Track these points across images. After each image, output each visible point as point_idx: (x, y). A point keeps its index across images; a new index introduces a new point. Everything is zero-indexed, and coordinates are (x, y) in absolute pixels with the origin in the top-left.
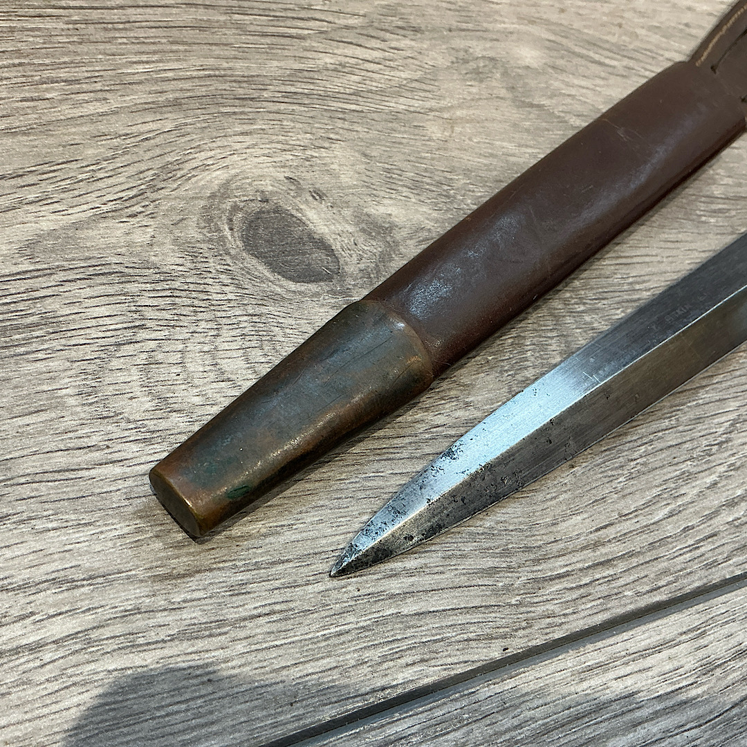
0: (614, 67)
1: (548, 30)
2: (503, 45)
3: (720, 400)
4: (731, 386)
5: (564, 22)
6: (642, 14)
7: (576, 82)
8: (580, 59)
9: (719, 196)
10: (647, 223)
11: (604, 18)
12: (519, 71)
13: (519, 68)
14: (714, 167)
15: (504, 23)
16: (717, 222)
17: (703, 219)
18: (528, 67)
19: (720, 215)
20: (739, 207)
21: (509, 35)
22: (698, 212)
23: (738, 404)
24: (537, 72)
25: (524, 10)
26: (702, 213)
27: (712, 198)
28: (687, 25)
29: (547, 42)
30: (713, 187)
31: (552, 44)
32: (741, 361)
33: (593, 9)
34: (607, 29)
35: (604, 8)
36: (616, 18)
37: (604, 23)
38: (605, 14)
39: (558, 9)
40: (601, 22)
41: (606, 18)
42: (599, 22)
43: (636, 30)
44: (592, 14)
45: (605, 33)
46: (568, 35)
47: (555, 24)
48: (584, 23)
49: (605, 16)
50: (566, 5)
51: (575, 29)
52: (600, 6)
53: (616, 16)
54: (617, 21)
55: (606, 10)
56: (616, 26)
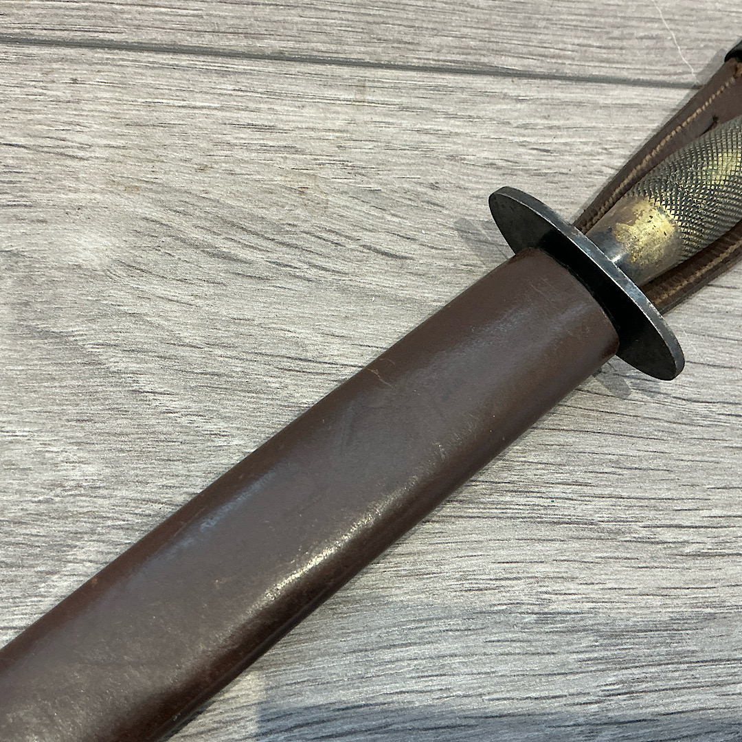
0: (250, 263)
1: (156, 202)
2: (50, 229)
5: (196, 188)
6: (356, 171)
7: (160, 290)
8: (190, 251)
11: (279, 178)
12: (57, 274)
13: (60, 269)
15: (76, 191)
18: (79, 266)
21: (74, 212)
24: (90, 275)
25: (130, 169)
28: (434, 187)
29: (142, 223)
31: (151, 225)
33: (265, 164)
34: (274, 197)
35: (288, 161)
36: (300, 178)
37: (273, 187)
38: (283, 172)
39: (196, 166)
40: (268, 186)
41: (283, 178)
42: (264, 186)
43: (330, 198)
44: (259, 173)
45: (266, 204)
46: (190, 210)
47: (176, 191)
48: (233, 187)
49: (281, 175)
50: (216, 158)
51: (210, 199)
52: (282, 157)
53: (302, 174)
54: (300, 184)
55: (290, 165)
56: (295, 193)
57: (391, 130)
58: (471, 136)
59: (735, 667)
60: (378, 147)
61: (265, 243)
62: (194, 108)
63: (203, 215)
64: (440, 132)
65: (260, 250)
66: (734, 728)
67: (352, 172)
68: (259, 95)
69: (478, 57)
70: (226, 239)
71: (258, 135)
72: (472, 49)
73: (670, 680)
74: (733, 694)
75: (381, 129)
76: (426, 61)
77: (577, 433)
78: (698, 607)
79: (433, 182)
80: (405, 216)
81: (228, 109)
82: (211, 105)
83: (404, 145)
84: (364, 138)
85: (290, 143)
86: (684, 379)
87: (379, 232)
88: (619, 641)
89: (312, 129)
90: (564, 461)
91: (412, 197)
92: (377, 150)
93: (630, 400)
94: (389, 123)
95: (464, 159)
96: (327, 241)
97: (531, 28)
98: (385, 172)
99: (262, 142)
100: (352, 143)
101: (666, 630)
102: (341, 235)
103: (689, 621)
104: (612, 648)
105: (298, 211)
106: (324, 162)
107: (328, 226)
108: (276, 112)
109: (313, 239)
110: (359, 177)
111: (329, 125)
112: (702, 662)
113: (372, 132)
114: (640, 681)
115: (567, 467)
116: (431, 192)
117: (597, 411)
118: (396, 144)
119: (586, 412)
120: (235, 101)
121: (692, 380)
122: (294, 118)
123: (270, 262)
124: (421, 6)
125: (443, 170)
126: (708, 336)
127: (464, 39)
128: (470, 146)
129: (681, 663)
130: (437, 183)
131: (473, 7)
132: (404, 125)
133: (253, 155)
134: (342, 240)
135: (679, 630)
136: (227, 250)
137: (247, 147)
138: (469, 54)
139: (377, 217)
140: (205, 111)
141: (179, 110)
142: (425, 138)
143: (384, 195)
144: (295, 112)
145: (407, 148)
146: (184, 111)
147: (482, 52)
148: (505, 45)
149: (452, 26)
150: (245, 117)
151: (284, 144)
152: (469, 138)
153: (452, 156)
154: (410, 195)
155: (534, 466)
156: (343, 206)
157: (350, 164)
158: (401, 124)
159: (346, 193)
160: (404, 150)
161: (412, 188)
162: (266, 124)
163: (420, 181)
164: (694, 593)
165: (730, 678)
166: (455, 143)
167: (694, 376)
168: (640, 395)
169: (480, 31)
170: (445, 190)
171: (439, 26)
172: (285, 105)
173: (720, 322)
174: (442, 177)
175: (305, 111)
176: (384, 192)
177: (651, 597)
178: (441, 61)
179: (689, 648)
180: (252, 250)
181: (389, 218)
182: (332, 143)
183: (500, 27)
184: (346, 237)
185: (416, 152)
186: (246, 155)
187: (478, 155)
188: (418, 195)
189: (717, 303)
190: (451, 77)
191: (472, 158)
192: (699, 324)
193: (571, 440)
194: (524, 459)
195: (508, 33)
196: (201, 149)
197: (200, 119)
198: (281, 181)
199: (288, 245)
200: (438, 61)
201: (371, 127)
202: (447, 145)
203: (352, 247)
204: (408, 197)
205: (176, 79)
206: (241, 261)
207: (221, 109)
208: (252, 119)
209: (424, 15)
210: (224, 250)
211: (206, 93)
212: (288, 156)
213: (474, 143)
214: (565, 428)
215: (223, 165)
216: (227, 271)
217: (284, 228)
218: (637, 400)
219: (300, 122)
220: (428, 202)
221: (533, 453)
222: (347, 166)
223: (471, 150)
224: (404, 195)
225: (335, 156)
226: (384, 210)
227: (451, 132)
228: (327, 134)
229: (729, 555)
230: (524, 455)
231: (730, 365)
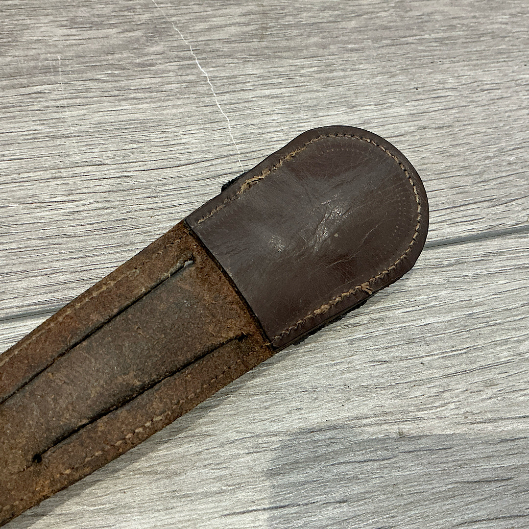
69: (66, 292)
72: (61, 284)
76: (8, 311)
97: (127, 245)
124: (14, 249)
127: (54, 275)
131: (70, 236)
138: (57, 291)
147: (71, 285)
148: (98, 271)
149: (45, 263)
169: (73, 261)
171: (29, 267)
178: (26, 306)
183: (94, 253)
190: (33, 322)
195: (103, 257)
200: (22, 306)
209: (15, 258)
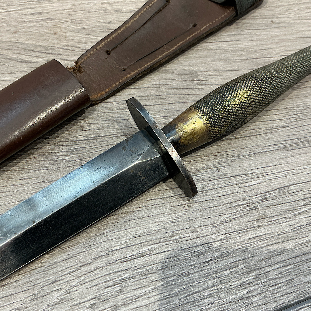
3: (12, 294)
4: (26, 283)
5: (12, 40)
6: (77, 22)
8: (13, 62)
9: (82, 139)
10: (12, 169)
11: (46, 30)
14: (87, 119)
16: (71, 158)
17: (61, 158)
19: (76, 153)
20: (95, 144)
22: (58, 154)
23: (25, 296)
26: (61, 154)
27: (75, 141)
30: (79, 134)
32: (43, 262)
33: (40, 26)
34: (44, 37)
35: (49, 24)
36: (55, 29)
37: (44, 34)
38: (47, 28)
39: (12, 32)
40: (41, 34)
41: (47, 30)
42: (40, 34)
43: (67, 34)
44: (37, 30)
45: (41, 40)
46: (12, 47)
47: (5, 42)
48: (28, 37)
49: (47, 29)
50: (20, 27)
51: (19, 43)
52: (46, 23)
53: (55, 27)
54: (54, 31)
55: (50, 25)
56: (53, 34)
57: (90, 5)
58: (123, 2)
59: (246, 177)
60: (85, 12)
61: (42, 55)
62: (10, 11)
63: (16, 49)
64: (111, 3)
65: (40, 57)
66: (247, 199)
67: (76, 23)
68: (35, 2)
70: (26, 55)
71: (36, 16)
73: (219, 184)
74: (246, 187)
75: (86, 5)
77: (176, 104)
78: (229, 158)
79: (109, 21)
80: (99, 36)
81: (23, 9)
82: (17, 9)
83: (96, 10)
84: (79, 10)
85: (49, 17)
86: (219, 77)
87: (88, 43)
88: (197, 174)
89: (58, 10)
90: (171, 115)
91: (101, 29)
92: (85, 13)
93: (197, 89)
94: (89, 3)
95: (121, 11)
96: (67, 50)
98: (89, 21)
99: (38, 19)
100: (74, 13)
101: (217, 167)
102: (73, 47)
103: (225, 163)
104: (195, 176)
105: (54, 41)
106: (63, 21)
107: (67, 44)
108: (42, 7)
109: (61, 50)
110: (78, 25)
111: (65, 8)
112: (232, 177)
113: (82, 7)
114: (206, 186)
115: (172, 117)
116: (109, 25)
117: (183, 95)
118: (92, 10)
119: (179, 96)
120: (26, 6)
121: (222, 77)
122: (50, 8)
123: (45, 61)
125: (113, 16)
126: (228, 60)
128: (124, 5)
129: (223, 178)
130: (111, 21)
132: (95, 3)
133: (35, 24)
134: (74, 48)
135: (221, 167)
136: (27, 60)
137: (32, 22)
139: (87, 38)
140: (14, 12)
141: (4, 13)
142: (104, 6)
143: (89, 29)
144: (50, 5)
145: (97, 11)
146: (6, 13)
150: (30, 11)
151: (47, 18)
152: (123, 3)
153: (116, 11)
154: (100, 28)
155: (159, 118)
156: (73, 36)
157: (74, 20)
158: (94, 2)
159: (73, 31)
160: (96, 11)
161: (101, 25)
162: (39, 12)
163: (103, 22)
164: (227, 153)
165: (244, 181)
166: (117, 6)
167: (223, 76)
168: (201, 86)
170: (114, 23)
172: (46, 4)
173: (233, 54)
174: (113, 19)
175: (54, 5)
176: (89, 28)
177: (210, 157)
179: (226, 173)
180: (37, 58)
181: (92, 37)
182: (67, 14)
184: (75, 47)
185: (101, 12)
186: (32, 24)
187: (127, 8)
188: (103, 27)
189: (231, 47)
191: (124, 10)
192: (224, 56)
193: (173, 107)
194: (155, 116)
196: (14, 25)
197: (13, 15)
198: (47, 31)
199: (52, 54)
201: (82, 6)
202: (113, 7)
203: (78, 50)
204: (99, 28)
205: (2, 2)
206: (33, 62)
207: (21, 10)
208: (33, 11)
210: (26, 60)
211: (14, 5)
212: (49, 22)
213: (125, 4)
214: (171, 103)
215: (23, 29)
216: (28, 67)
217: (49, 48)
218: (200, 88)
219: (53, 9)
220: (108, 29)
221: (158, 114)
222: (73, 21)
223: (124, 7)
224: (98, 28)
225: (68, 19)
226: (90, 35)
227: (115, 2)
228: (64, 11)
229: (241, 138)
230: (154, 115)
231: (238, 69)
